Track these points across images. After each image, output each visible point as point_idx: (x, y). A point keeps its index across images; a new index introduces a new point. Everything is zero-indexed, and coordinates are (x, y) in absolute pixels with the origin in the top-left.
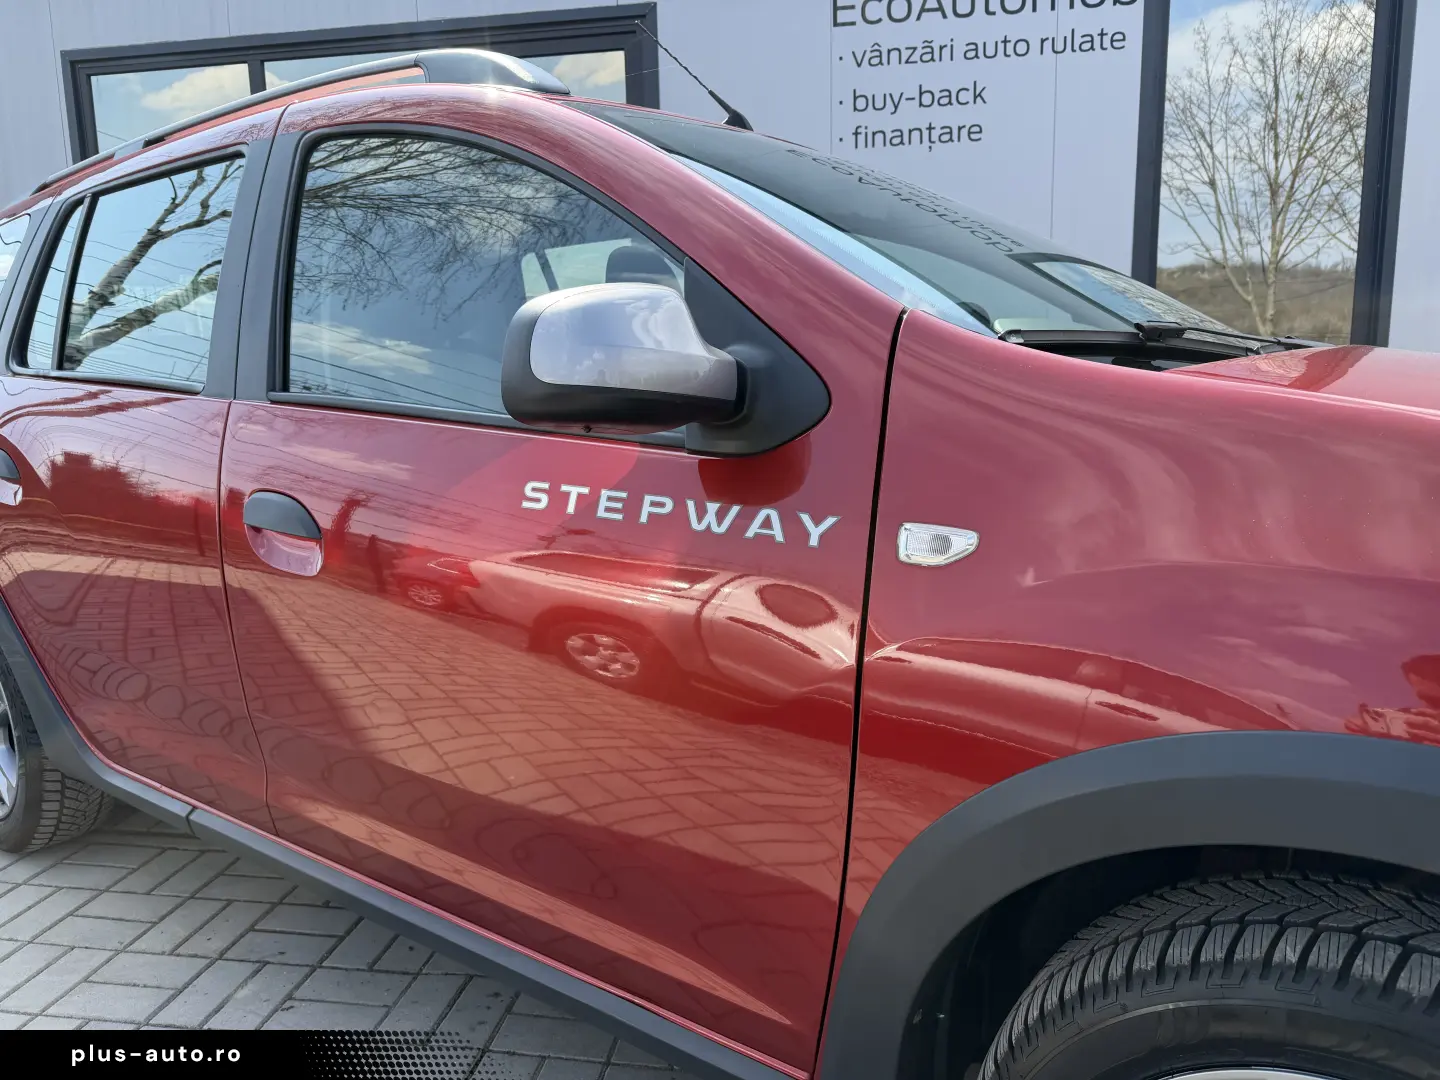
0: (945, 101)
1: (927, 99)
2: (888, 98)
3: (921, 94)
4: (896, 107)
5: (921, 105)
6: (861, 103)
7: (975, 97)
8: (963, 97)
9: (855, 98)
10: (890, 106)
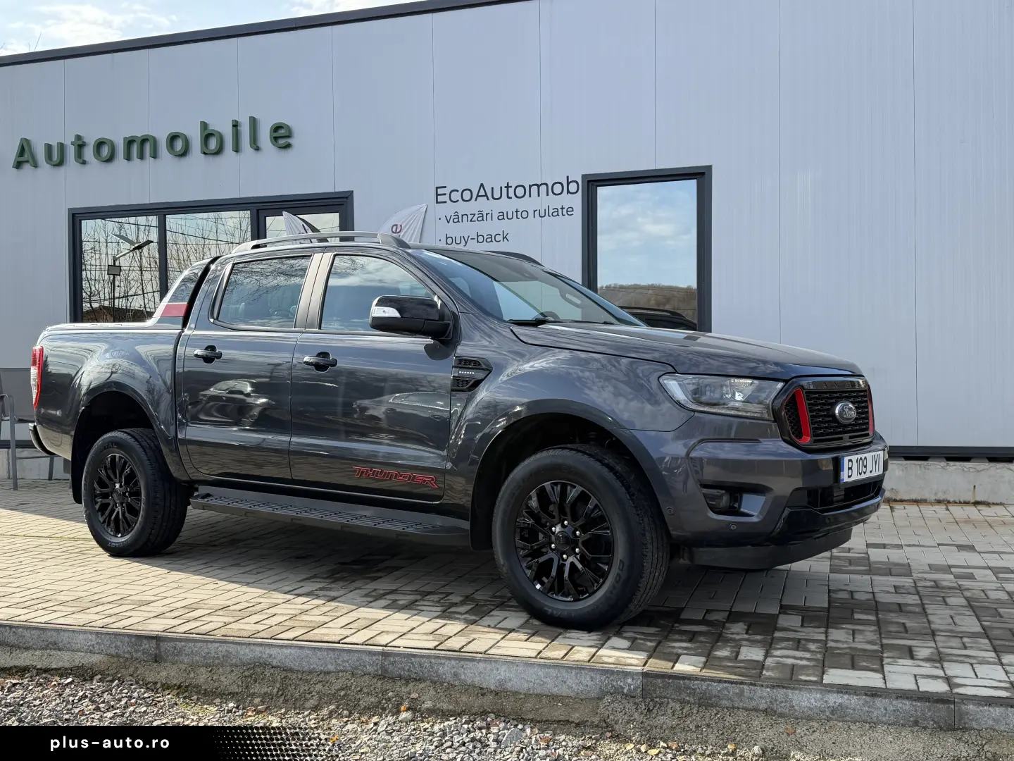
0: (489, 240)
1: (481, 239)
2: (462, 238)
3: (478, 236)
4: (466, 243)
5: (478, 242)
6: (450, 241)
7: (503, 239)
8: (498, 238)
9: (447, 238)
10: (463, 243)
